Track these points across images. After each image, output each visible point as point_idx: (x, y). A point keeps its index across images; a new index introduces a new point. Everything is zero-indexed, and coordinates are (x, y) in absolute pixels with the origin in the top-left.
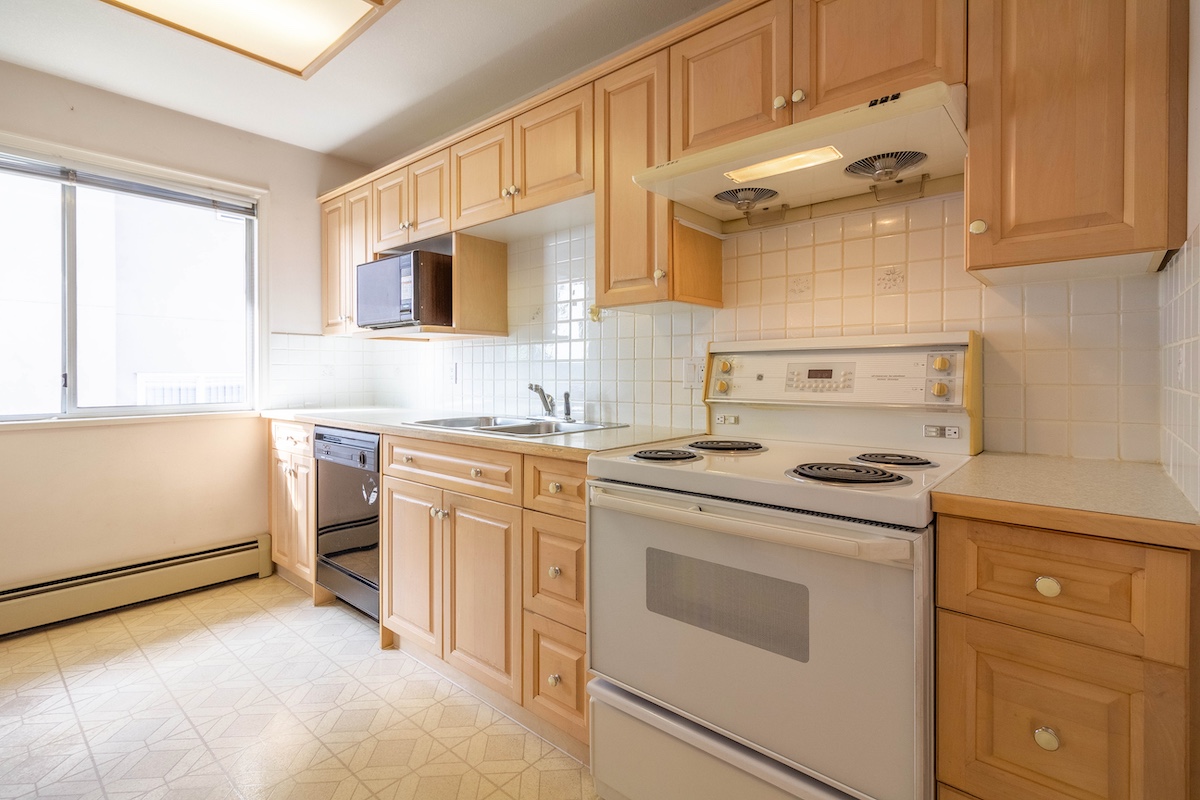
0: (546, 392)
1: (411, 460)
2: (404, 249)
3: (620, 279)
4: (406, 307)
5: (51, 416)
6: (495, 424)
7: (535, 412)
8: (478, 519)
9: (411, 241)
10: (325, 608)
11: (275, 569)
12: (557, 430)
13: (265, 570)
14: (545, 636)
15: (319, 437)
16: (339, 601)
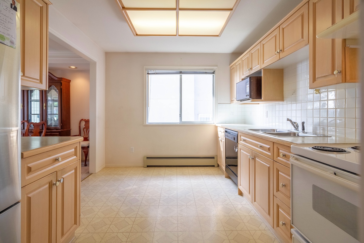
0: (293, 121)
1: (244, 140)
2: (247, 77)
3: (319, 76)
4: (247, 94)
5: (178, 123)
6: (277, 132)
7: (290, 128)
8: (261, 162)
9: (251, 74)
10: (228, 179)
11: (218, 166)
12: (298, 135)
13: (216, 165)
14: (280, 207)
15: (226, 132)
16: (229, 178)
